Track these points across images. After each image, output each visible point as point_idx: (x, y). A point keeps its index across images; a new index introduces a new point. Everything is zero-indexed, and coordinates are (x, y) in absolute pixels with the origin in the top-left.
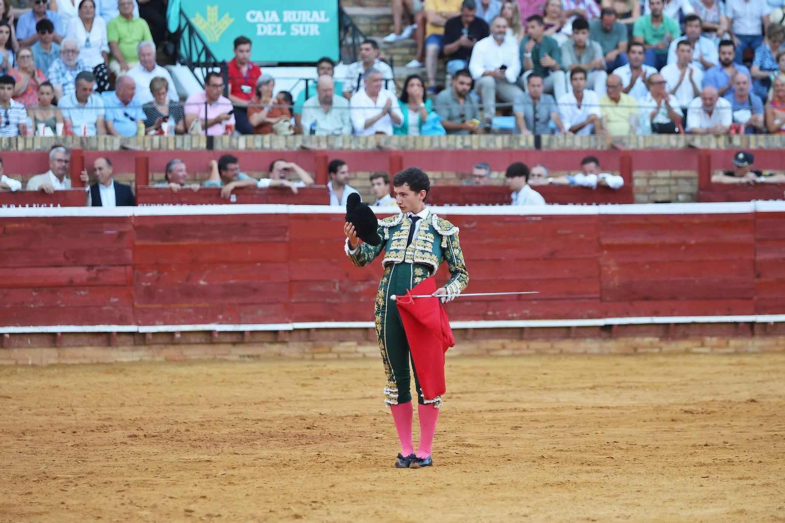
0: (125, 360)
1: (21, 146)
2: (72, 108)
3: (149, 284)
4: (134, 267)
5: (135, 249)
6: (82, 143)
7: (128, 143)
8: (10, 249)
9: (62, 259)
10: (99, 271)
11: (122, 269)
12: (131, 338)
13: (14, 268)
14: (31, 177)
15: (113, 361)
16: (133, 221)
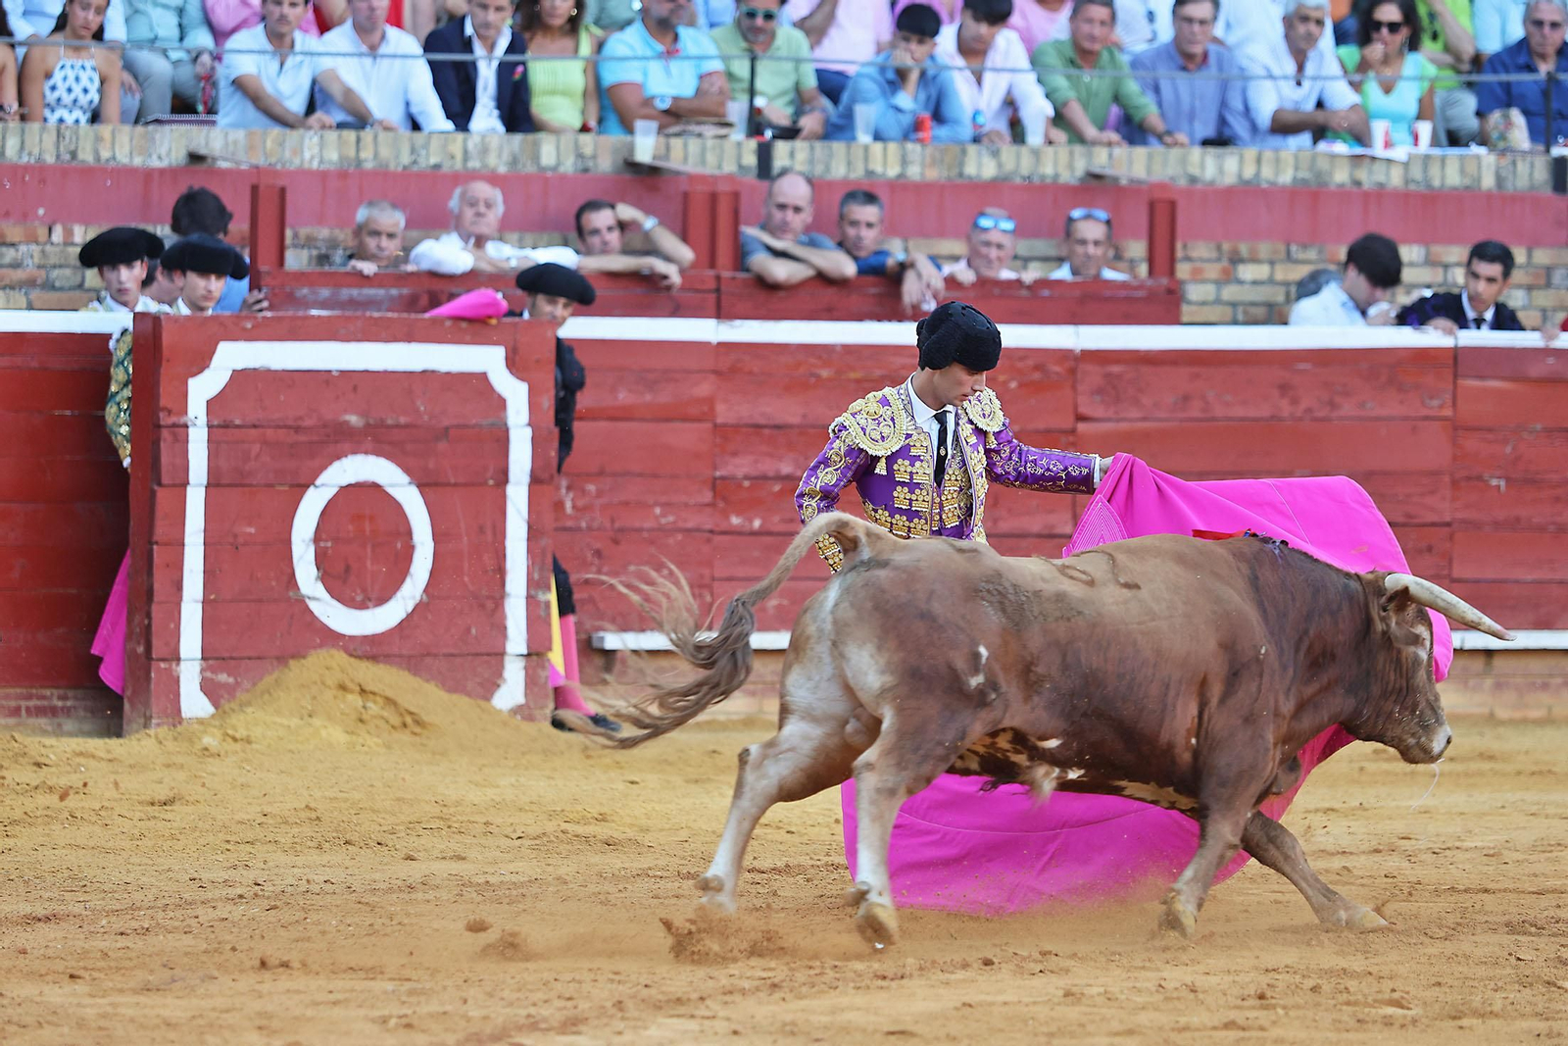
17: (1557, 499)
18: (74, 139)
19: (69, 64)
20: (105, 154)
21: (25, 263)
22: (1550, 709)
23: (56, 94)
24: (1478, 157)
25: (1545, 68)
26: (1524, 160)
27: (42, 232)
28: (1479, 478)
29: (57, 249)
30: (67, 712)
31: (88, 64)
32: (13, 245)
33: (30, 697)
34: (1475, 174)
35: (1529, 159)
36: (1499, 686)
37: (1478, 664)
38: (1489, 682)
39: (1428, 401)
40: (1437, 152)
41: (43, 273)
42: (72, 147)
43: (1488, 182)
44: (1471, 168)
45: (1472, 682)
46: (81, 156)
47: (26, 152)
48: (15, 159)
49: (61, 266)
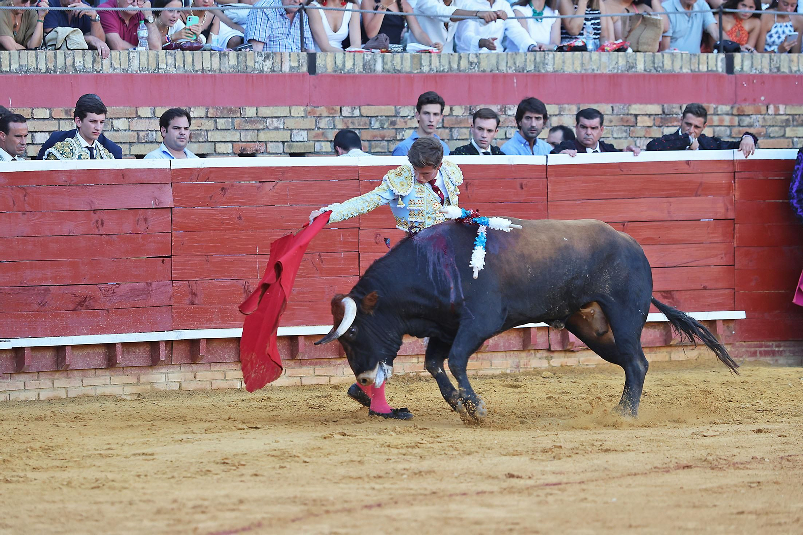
18: (778, 61)
19: (779, 24)
20: (795, 68)
21: (755, 124)
23: (773, 39)
27: (763, 109)
29: (771, 117)
30: (781, 353)
31: (789, 24)
32: (749, 115)
33: (761, 347)
41: (764, 129)
42: (778, 65)
46: (782, 70)
47: (754, 68)
48: (748, 72)
49: (773, 126)
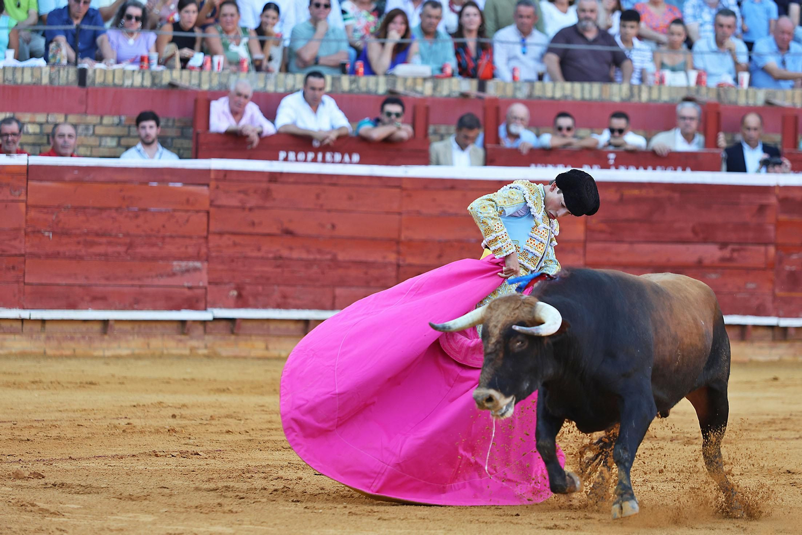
0: (761, 358)
1: (644, 97)
2: (707, 53)
3: (794, 268)
4: (778, 247)
5: (778, 224)
6: (719, 95)
7: (775, 97)
8: (628, 220)
9: (689, 234)
10: (733, 250)
11: (762, 248)
12: (769, 332)
13: (631, 243)
14: (655, 134)
15: (746, 359)
16: (777, 191)
17: (79, 243)
22: (74, 350)
24: (40, 68)
25: (76, 22)
26: (64, 70)
28: (39, 232)
34: (40, 77)
35: (66, 69)
36: (48, 338)
37: (38, 326)
38: (43, 336)
39: (13, 192)
40: (20, 64)
43: (45, 80)
44: (37, 74)
45: (34, 336)
